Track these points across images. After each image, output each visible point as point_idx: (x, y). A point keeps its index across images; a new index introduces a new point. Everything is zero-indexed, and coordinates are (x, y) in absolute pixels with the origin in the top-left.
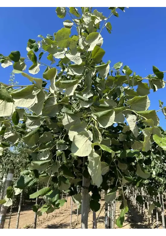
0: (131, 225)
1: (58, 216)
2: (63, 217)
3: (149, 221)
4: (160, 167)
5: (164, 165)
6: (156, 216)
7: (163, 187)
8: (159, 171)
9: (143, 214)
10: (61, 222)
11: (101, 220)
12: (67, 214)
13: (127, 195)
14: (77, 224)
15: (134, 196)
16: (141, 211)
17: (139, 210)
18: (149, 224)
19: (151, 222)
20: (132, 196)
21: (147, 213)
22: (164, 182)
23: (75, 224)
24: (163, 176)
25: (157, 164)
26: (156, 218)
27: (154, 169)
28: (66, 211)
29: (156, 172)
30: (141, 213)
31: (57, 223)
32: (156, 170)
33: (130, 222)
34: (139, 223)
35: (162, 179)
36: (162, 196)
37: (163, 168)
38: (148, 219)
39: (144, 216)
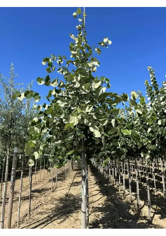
0: (99, 186)
1: (38, 183)
2: (43, 184)
3: (113, 182)
4: (124, 141)
5: (127, 140)
6: (119, 180)
7: (125, 155)
8: (123, 144)
9: (108, 179)
10: (43, 188)
11: (76, 184)
12: (46, 182)
13: (95, 165)
14: (56, 188)
15: (102, 165)
16: (107, 177)
17: (106, 176)
18: (113, 185)
19: (114, 183)
20: (100, 165)
21: (111, 178)
22: (126, 151)
23: (55, 188)
24: (125, 147)
25: (122, 138)
26: (118, 181)
27: (120, 142)
28: (44, 180)
29: (121, 145)
30: (107, 178)
31: (39, 189)
32: (121, 143)
33: (98, 184)
34: (105, 185)
35: (124, 150)
36: (125, 165)
37: (126, 141)
38: (112, 182)
39: (109, 180)
